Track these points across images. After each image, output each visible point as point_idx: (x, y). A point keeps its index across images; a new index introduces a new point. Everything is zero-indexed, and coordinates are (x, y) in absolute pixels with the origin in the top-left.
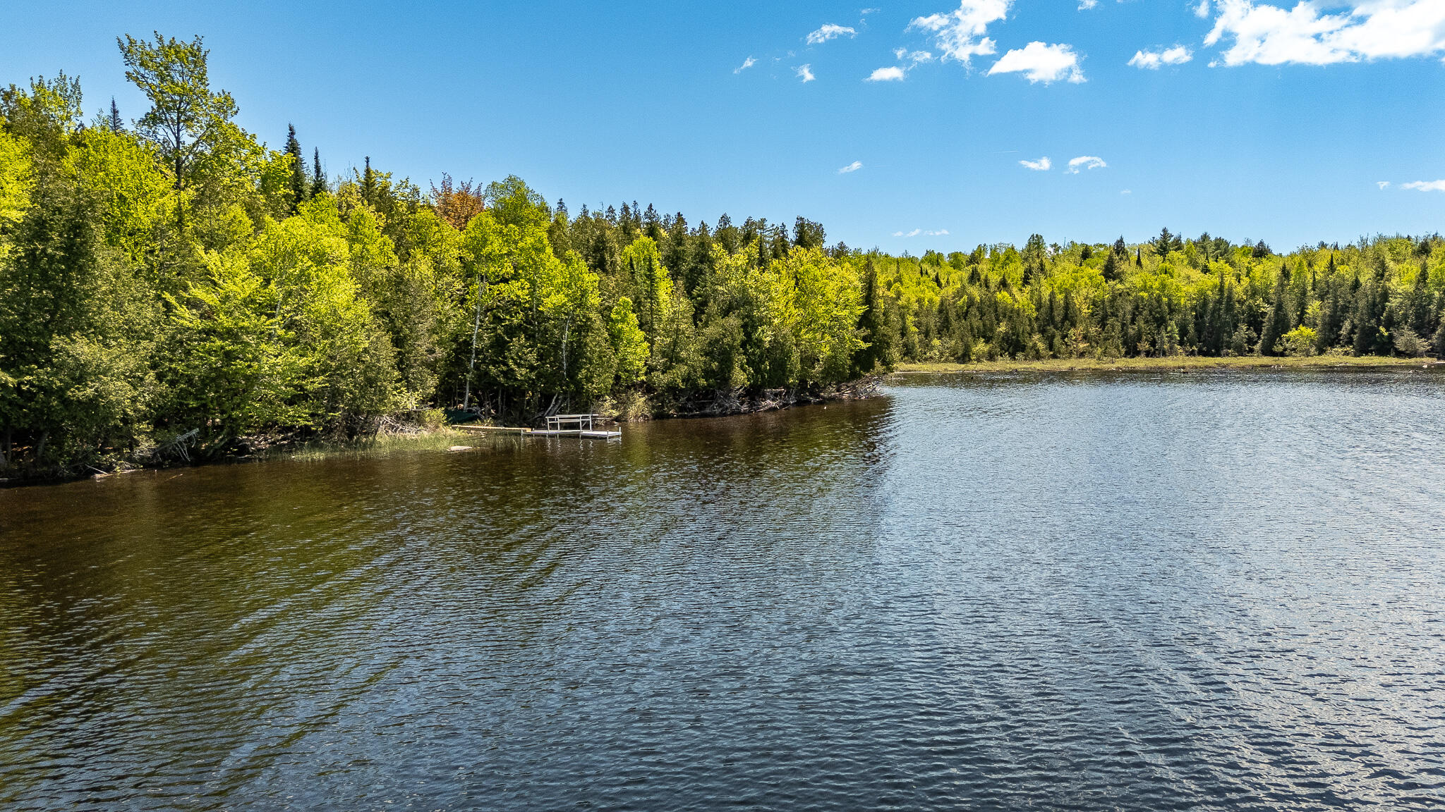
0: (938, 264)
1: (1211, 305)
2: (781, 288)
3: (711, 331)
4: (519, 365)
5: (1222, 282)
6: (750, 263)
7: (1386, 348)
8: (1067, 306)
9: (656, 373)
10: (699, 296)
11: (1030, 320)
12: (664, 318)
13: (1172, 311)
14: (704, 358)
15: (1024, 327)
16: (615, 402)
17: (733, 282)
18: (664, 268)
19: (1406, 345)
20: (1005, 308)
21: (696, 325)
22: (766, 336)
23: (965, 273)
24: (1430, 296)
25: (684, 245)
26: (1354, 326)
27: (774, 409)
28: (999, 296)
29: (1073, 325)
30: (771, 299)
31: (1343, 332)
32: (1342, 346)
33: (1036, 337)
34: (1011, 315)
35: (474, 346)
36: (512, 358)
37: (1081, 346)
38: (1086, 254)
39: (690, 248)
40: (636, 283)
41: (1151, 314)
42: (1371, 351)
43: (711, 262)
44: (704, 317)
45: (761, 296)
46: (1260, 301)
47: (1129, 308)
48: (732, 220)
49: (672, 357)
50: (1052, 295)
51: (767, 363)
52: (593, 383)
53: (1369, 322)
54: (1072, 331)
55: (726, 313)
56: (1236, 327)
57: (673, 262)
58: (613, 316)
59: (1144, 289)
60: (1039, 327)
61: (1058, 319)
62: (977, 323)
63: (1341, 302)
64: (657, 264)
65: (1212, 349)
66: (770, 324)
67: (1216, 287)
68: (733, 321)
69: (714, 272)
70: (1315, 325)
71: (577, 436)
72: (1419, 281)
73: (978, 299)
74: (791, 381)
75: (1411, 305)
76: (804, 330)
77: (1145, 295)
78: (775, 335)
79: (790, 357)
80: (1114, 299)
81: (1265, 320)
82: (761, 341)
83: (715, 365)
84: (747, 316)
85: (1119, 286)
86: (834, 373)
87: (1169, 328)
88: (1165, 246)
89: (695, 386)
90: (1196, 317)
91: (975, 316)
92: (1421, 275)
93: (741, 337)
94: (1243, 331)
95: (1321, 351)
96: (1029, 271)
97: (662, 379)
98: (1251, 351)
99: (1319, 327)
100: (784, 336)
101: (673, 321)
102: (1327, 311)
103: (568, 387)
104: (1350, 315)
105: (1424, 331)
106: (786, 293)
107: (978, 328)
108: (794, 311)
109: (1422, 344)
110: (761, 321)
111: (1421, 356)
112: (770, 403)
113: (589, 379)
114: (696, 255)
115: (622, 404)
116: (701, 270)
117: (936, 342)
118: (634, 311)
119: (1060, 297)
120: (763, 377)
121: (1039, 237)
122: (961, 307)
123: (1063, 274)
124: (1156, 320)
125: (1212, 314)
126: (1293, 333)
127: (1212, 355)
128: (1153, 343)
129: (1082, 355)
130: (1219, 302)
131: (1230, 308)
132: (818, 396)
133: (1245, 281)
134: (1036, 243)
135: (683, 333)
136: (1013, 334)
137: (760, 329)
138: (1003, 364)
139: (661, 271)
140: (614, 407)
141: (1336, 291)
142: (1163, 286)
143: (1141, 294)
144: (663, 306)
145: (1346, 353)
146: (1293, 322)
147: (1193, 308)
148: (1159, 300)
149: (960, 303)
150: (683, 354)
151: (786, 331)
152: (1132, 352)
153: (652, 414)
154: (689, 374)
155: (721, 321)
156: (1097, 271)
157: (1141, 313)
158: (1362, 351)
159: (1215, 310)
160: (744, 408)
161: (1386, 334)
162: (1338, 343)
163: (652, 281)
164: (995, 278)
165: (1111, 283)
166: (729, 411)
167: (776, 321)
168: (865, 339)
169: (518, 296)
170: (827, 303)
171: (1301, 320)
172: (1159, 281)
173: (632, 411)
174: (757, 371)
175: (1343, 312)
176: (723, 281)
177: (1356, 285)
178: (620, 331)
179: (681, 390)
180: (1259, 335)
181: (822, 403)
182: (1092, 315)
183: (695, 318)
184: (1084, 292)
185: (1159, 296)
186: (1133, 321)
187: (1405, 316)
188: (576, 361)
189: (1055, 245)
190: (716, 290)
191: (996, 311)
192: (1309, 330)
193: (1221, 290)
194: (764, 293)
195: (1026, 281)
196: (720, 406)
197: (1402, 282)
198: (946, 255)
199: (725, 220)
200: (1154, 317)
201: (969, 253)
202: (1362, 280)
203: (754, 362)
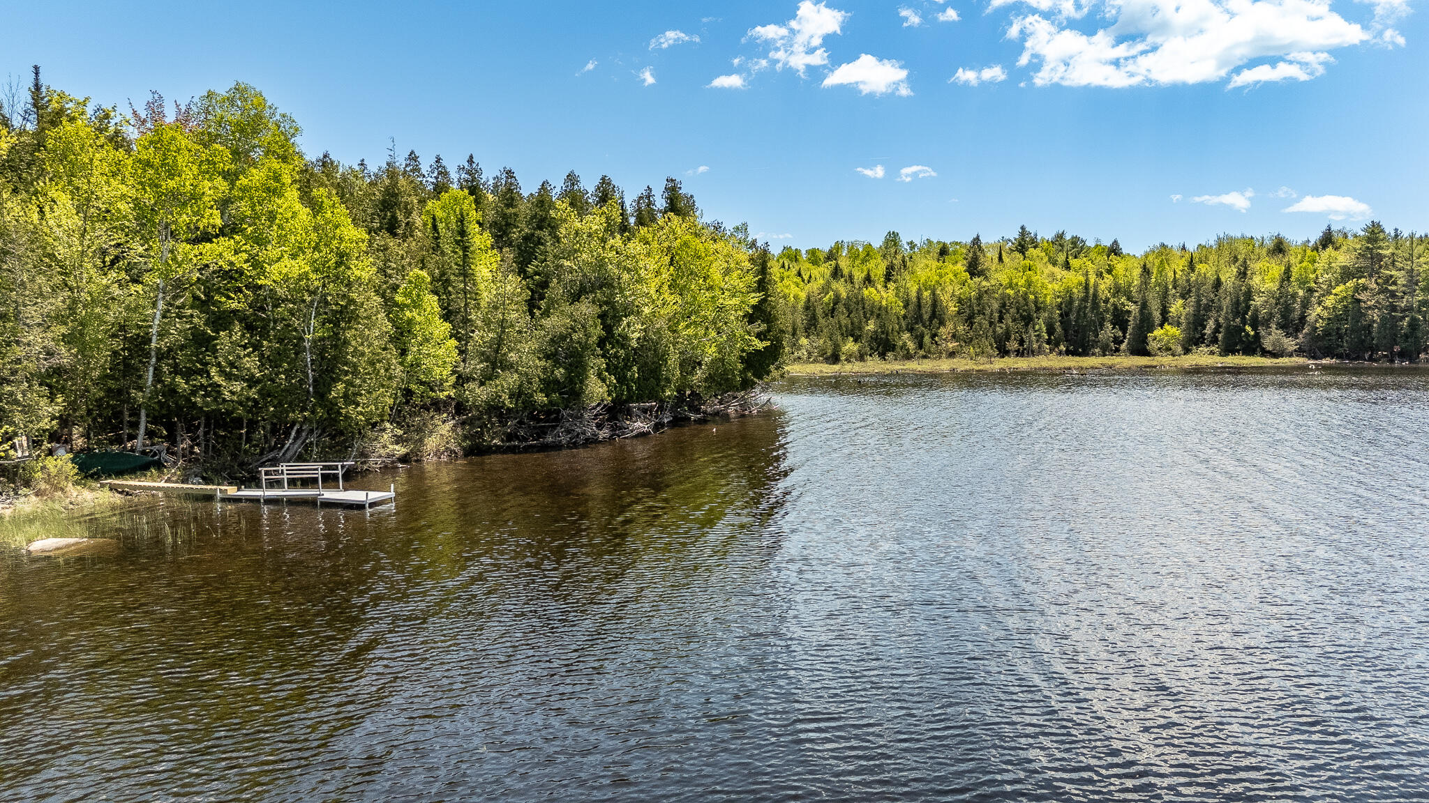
0: (796, 260)
1: (1076, 303)
2: (652, 266)
3: (555, 322)
4: (229, 377)
5: (1087, 280)
6: (609, 230)
7: (1252, 348)
8: (935, 302)
9: (472, 385)
10: (536, 273)
11: (898, 318)
12: (483, 304)
13: (1038, 309)
14: (543, 363)
15: (892, 326)
16: (400, 432)
17: (584, 256)
18: (487, 234)
19: (1274, 344)
20: (873, 306)
21: (532, 315)
22: (633, 331)
23: (826, 269)
24: (1294, 296)
25: (516, 206)
26: (1218, 326)
27: (643, 435)
28: (866, 292)
29: (942, 323)
30: (640, 280)
31: (1208, 331)
32: (1208, 346)
33: (906, 336)
34: (879, 312)
35: (153, 345)
36: (219, 365)
37: (951, 345)
38: (944, 252)
39: (524, 209)
40: (443, 254)
41: (1018, 312)
42: (1238, 351)
43: (553, 227)
44: (543, 304)
45: (626, 276)
46: (1123, 299)
47: (996, 306)
48: (581, 179)
49: (496, 362)
50: (919, 292)
51: (635, 369)
52: (358, 405)
53: (1234, 320)
54: (942, 330)
55: (575, 298)
56: (1102, 326)
57: (501, 231)
58: (399, 298)
59: (1010, 286)
60: (907, 325)
61: (926, 317)
62: (844, 321)
63: (1204, 301)
64: (473, 228)
65: (1080, 347)
66: (639, 313)
67: (1081, 284)
68: (586, 308)
69: (558, 240)
70: (1179, 324)
71: (311, 503)
72: (1283, 280)
73: (844, 295)
74: (668, 393)
75: (1276, 304)
76: (683, 324)
77: (1010, 292)
78: (645, 330)
79: (666, 361)
80: (979, 298)
81: (1131, 319)
82: (626, 338)
83: (560, 373)
84: (606, 303)
85: (984, 283)
86: (721, 381)
87: (1037, 327)
88: (1024, 244)
89: (529, 404)
90: (1061, 315)
91: (843, 314)
92: (1285, 273)
93: (597, 331)
94: (1108, 332)
95: (1187, 351)
96: (890, 268)
97: (478, 393)
98: (1117, 350)
99: (1184, 326)
100: (658, 331)
101: (496, 308)
102: (1190, 310)
103: (313, 412)
104: (1214, 314)
105: (1291, 330)
106: (658, 273)
107: (846, 326)
108: (670, 299)
109: (1290, 344)
110: (629, 310)
111: (1291, 355)
112: (640, 425)
113: (350, 399)
114: (532, 218)
115: (413, 434)
116: (539, 238)
117: (804, 341)
118: (435, 292)
119: (926, 294)
120: (629, 389)
121: (895, 235)
122: (828, 304)
123: (925, 270)
124: (1023, 318)
125: (1078, 312)
126: (1158, 332)
127: (1080, 355)
128: (1022, 342)
129: (952, 355)
130: (1085, 299)
131: (1095, 305)
132: (698, 411)
133: (1109, 280)
134: (892, 240)
135: (512, 326)
136: (883, 333)
137: (625, 321)
138: (874, 365)
139: (480, 239)
140: (398, 440)
141: (1199, 289)
142: (1029, 284)
143: (1008, 291)
144: (482, 287)
145: (1212, 353)
146: (1157, 322)
147: (1059, 306)
148: (1025, 297)
149: (826, 299)
150: (513, 357)
151: (661, 323)
152: (1004, 352)
153: (464, 449)
154: (520, 386)
155: (567, 308)
156: (961, 267)
157: (1008, 311)
158: (1228, 350)
159: (1080, 309)
160: (604, 434)
161: (1252, 333)
162: (1203, 343)
163: (465, 249)
164: (859, 276)
165: (977, 279)
166: (581, 441)
167: (646, 310)
168: (760, 336)
169: (232, 264)
170: (710, 288)
171: (1165, 319)
172: (1025, 278)
173: (431, 443)
174: (622, 380)
175: (1206, 311)
176: (571, 254)
177: (1218, 284)
178: (410, 322)
179: (509, 410)
180: (1124, 332)
181: (703, 421)
182: (959, 313)
183: (532, 305)
184: (950, 289)
185: (1026, 294)
186: (1001, 319)
187: (1271, 315)
188: (330, 370)
189: (912, 242)
190: (562, 266)
191: (864, 308)
192: (1175, 329)
193: (1087, 287)
194: (629, 270)
195: (888, 277)
196: (568, 431)
197: (1266, 278)
198: (803, 252)
199: (572, 179)
200: (1021, 315)
201: (827, 249)
202: (1223, 279)
203: (616, 367)
